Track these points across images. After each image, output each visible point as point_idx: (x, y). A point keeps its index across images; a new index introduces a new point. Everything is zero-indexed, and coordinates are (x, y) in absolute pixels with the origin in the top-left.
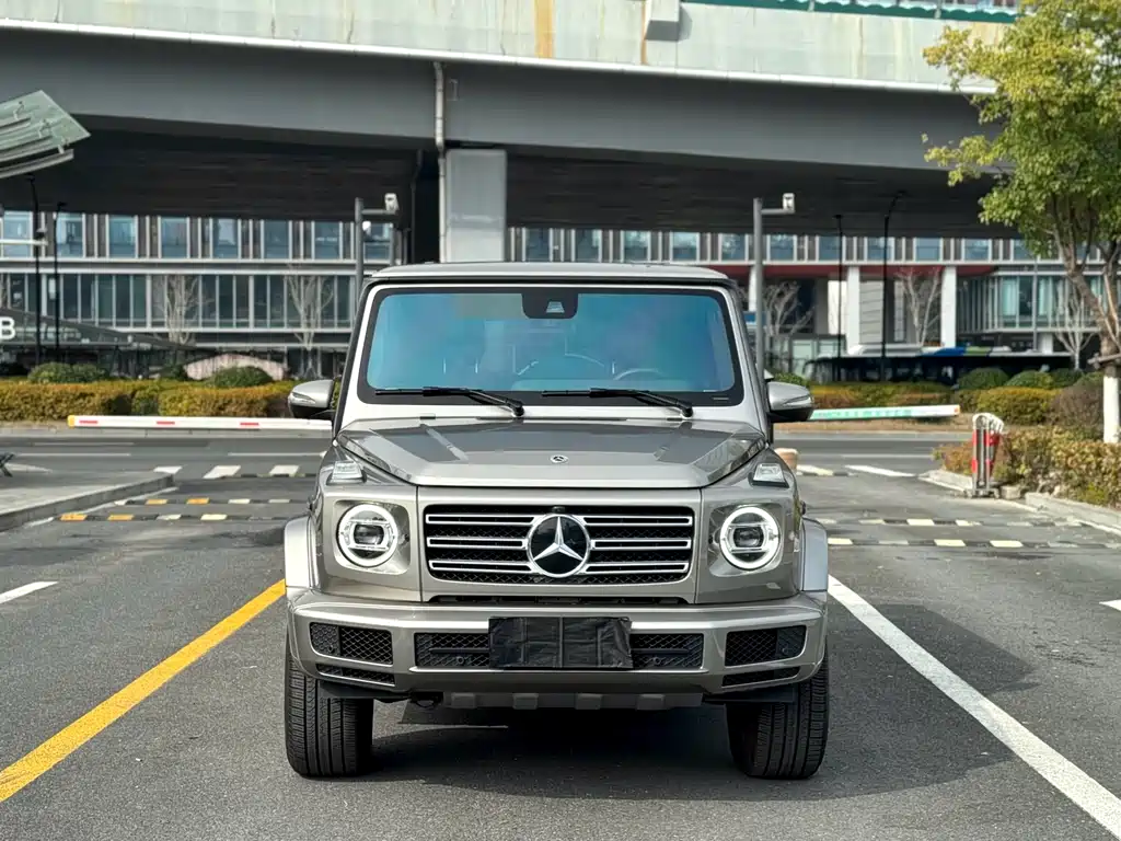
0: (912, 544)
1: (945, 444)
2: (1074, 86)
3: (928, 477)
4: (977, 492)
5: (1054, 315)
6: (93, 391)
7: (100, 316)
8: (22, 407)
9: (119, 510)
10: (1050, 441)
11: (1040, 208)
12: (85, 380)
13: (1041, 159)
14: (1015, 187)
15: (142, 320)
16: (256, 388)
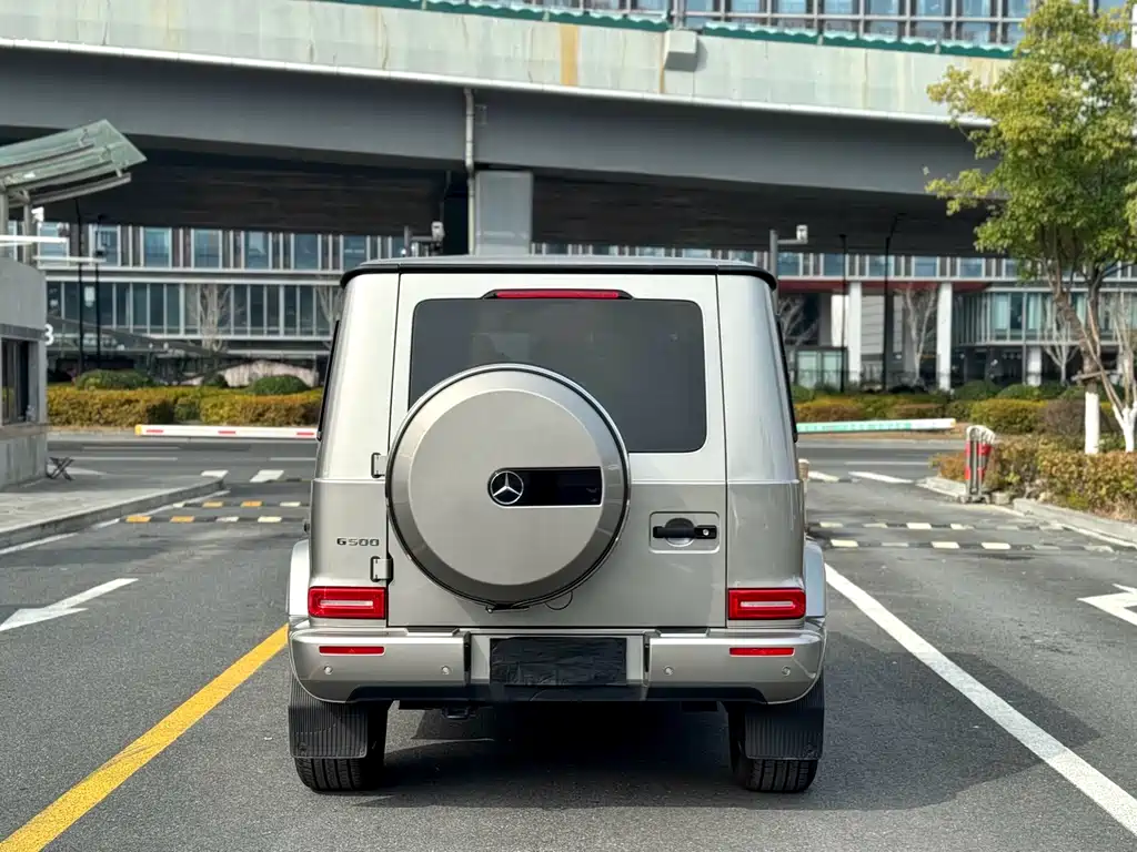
0: (911, 545)
1: (942, 451)
2: (1062, 126)
3: (925, 483)
4: (970, 498)
5: (1043, 329)
6: (137, 397)
7: (135, 323)
8: (70, 412)
9: (177, 512)
10: (1036, 451)
11: (1029, 238)
12: (129, 387)
13: (1031, 193)
14: (1007, 217)
15: (176, 328)
16: (294, 396)
